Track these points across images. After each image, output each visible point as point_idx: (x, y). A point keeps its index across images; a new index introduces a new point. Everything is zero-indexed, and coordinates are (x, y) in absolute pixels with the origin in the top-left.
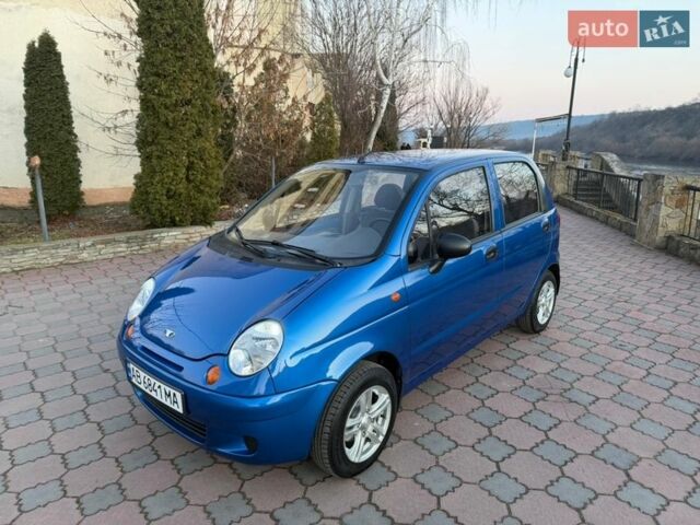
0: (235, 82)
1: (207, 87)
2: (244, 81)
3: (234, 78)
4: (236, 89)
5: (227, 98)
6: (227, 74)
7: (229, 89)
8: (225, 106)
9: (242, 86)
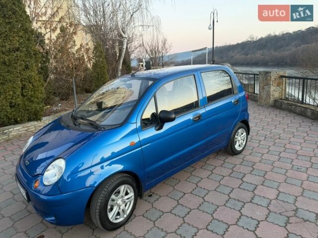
0: (46, 37)
1: (28, 40)
2: (50, 36)
3: (45, 35)
4: (47, 41)
5: (42, 47)
6: (40, 34)
7: (42, 42)
8: (42, 51)
9: (50, 39)
